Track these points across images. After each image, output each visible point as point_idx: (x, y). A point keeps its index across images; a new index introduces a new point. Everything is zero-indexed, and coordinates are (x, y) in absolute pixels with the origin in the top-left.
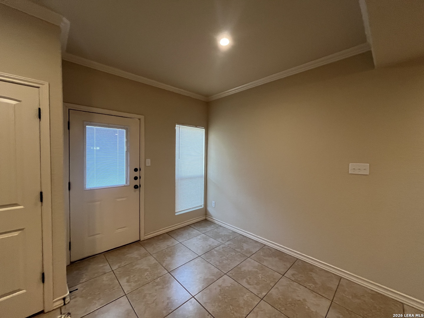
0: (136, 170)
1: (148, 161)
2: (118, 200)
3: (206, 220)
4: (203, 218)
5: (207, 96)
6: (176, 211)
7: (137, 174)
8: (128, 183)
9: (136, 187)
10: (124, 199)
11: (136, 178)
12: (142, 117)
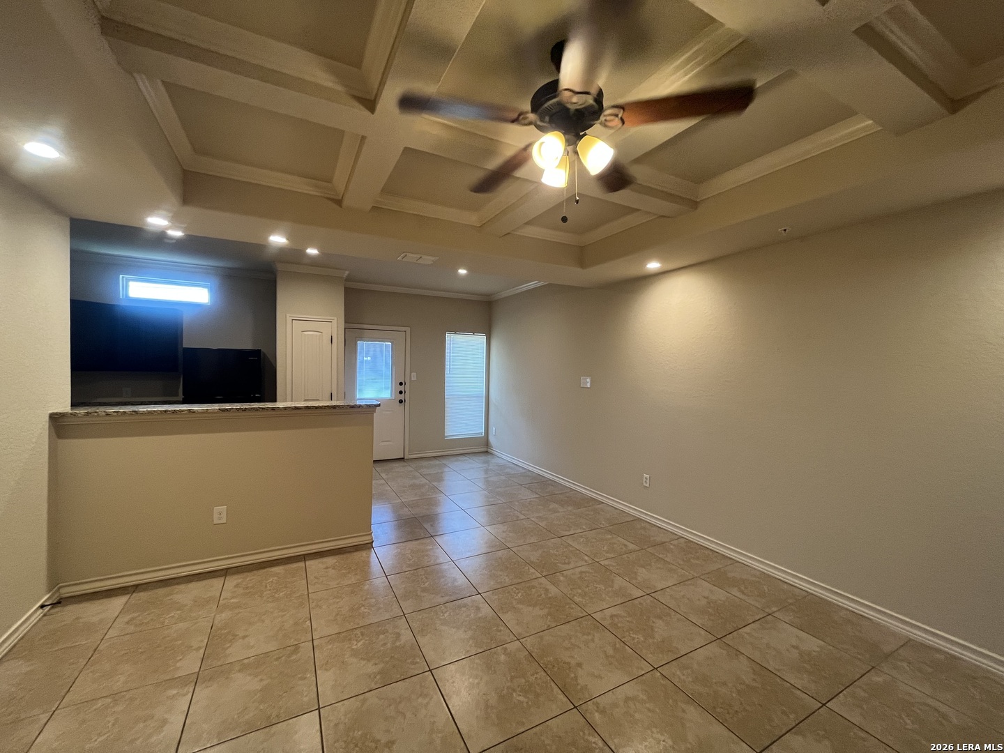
0: (401, 384)
1: (414, 374)
2: (384, 412)
3: (487, 452)
4: (484, 449)
5: (488, 295)
6: (446, 434)
7: (402, 388)
8: (393, 397)
9: (401, 401)
10: (388, 413)
11: (401, 392)
12: (408, 329)
